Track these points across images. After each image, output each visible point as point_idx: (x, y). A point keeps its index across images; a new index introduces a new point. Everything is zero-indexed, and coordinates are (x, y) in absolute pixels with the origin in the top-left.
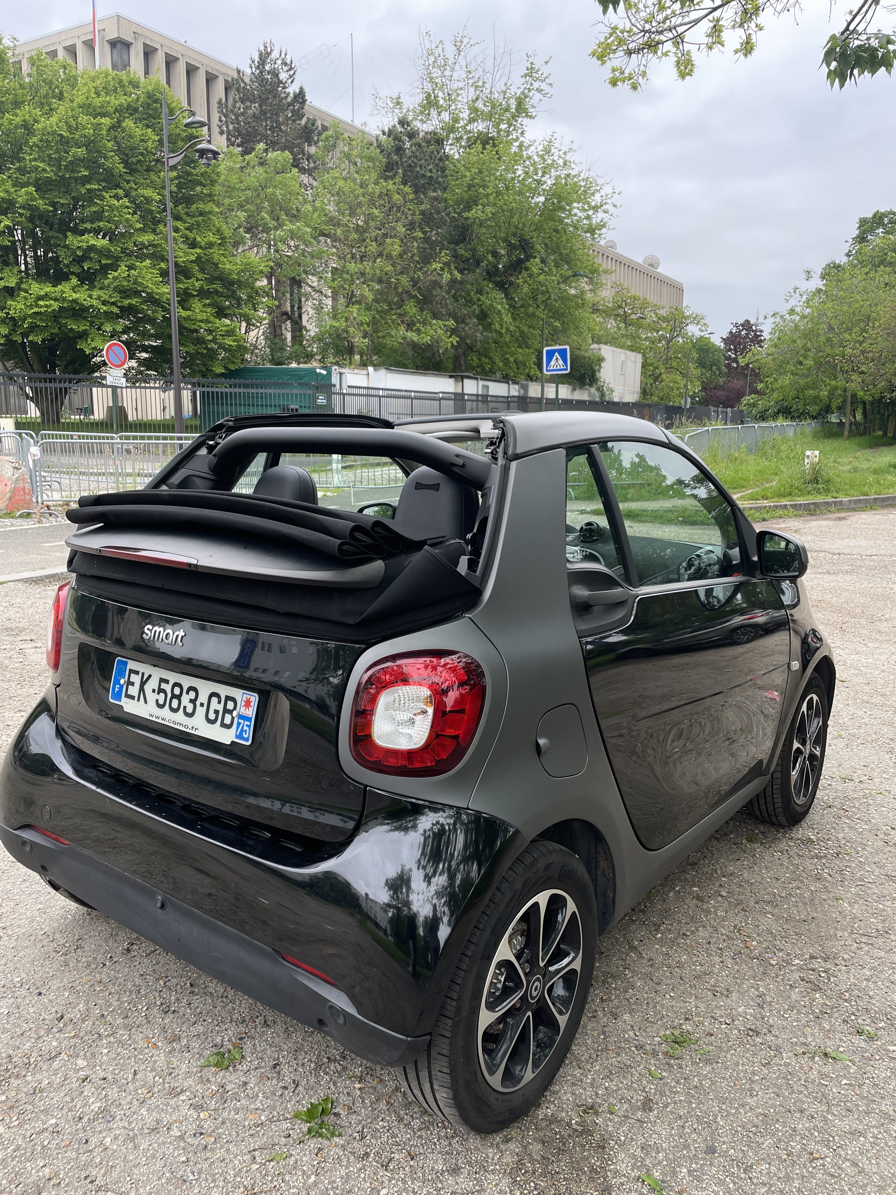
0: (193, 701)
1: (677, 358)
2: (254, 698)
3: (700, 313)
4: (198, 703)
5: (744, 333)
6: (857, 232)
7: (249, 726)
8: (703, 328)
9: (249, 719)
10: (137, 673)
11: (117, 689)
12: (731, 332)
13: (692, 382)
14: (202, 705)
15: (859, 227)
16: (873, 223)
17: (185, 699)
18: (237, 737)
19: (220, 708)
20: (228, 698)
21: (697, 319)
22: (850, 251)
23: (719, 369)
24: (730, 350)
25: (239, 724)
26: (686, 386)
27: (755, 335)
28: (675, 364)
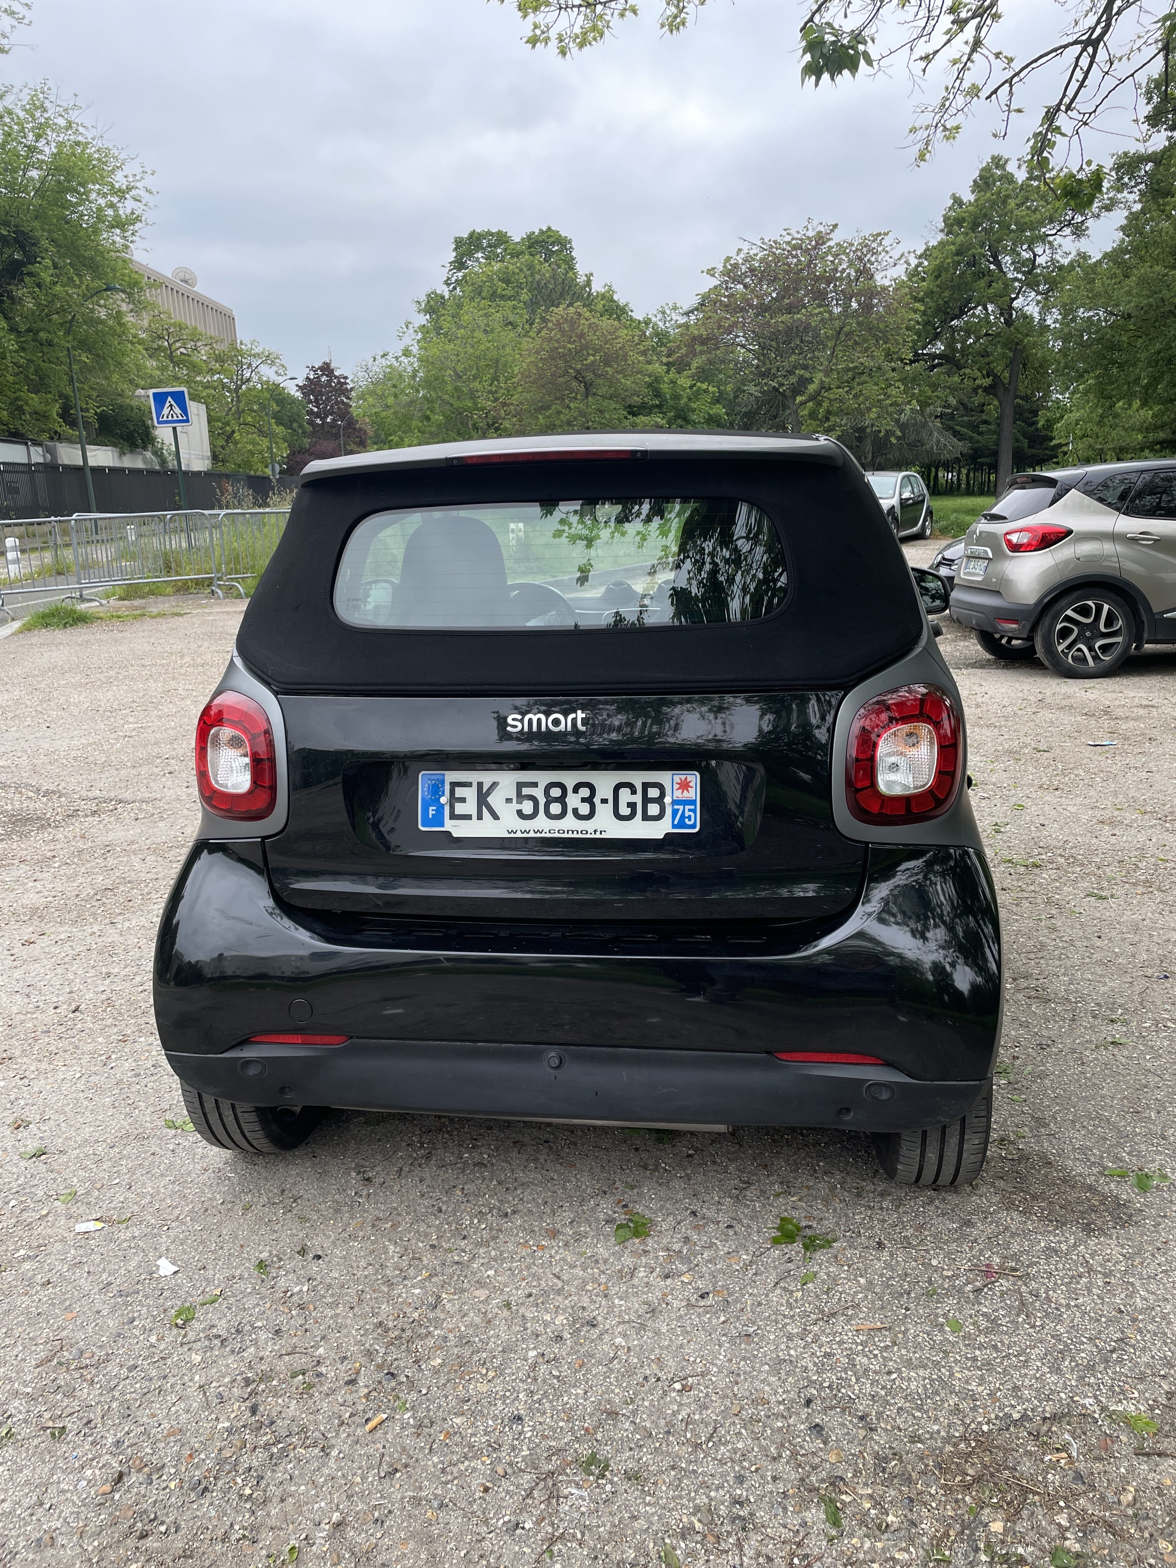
0: (589, 800)
1: (252, 410)
2: (694, 778)
3: (273, 350)
4: (597, 800)
5: (324, 378)
6: (454, 254)
7: (694, 811)
8: (281, 371)
9: (693, 802)
10: (468, 785)
11: (431, 813)
12: (308, 378)
13: (276, 443)
14: (605, 801)
15: (455, 249)
16: (470, 244)
17: (573, 801)
18: (674, 826)
19: (638, 799)
20: (646, 786)
21: (269, 359)
22: (449, 279)
23: (301, 426)
24: (310, 402)
25: (675, 812)
26: (270, 448)
27: (339, 382)
28: (249, 419)
